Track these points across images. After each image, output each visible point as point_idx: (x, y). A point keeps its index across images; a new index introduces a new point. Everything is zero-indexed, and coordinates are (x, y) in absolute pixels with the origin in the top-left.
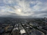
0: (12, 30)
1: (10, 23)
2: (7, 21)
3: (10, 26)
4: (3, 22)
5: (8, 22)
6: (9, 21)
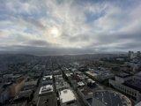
0: (34, 92)
1: (26, 72)
3: (28, 80)
6: (23, 64)
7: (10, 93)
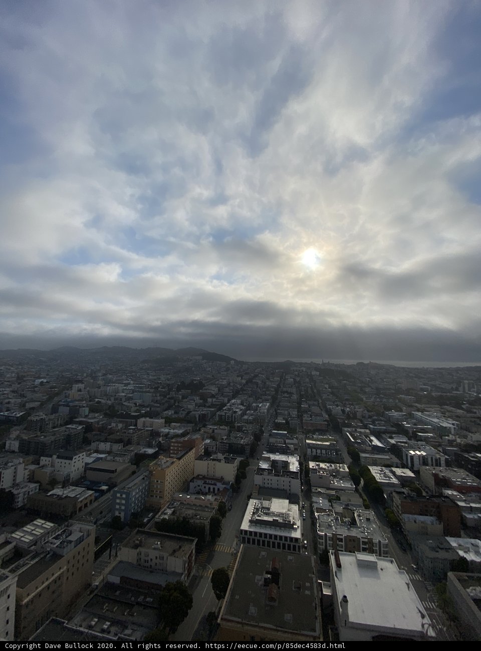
2: (182, 386)
4: (148, 397)
5: (191, 405)
6: (195, 388)
7: (149, 491)
